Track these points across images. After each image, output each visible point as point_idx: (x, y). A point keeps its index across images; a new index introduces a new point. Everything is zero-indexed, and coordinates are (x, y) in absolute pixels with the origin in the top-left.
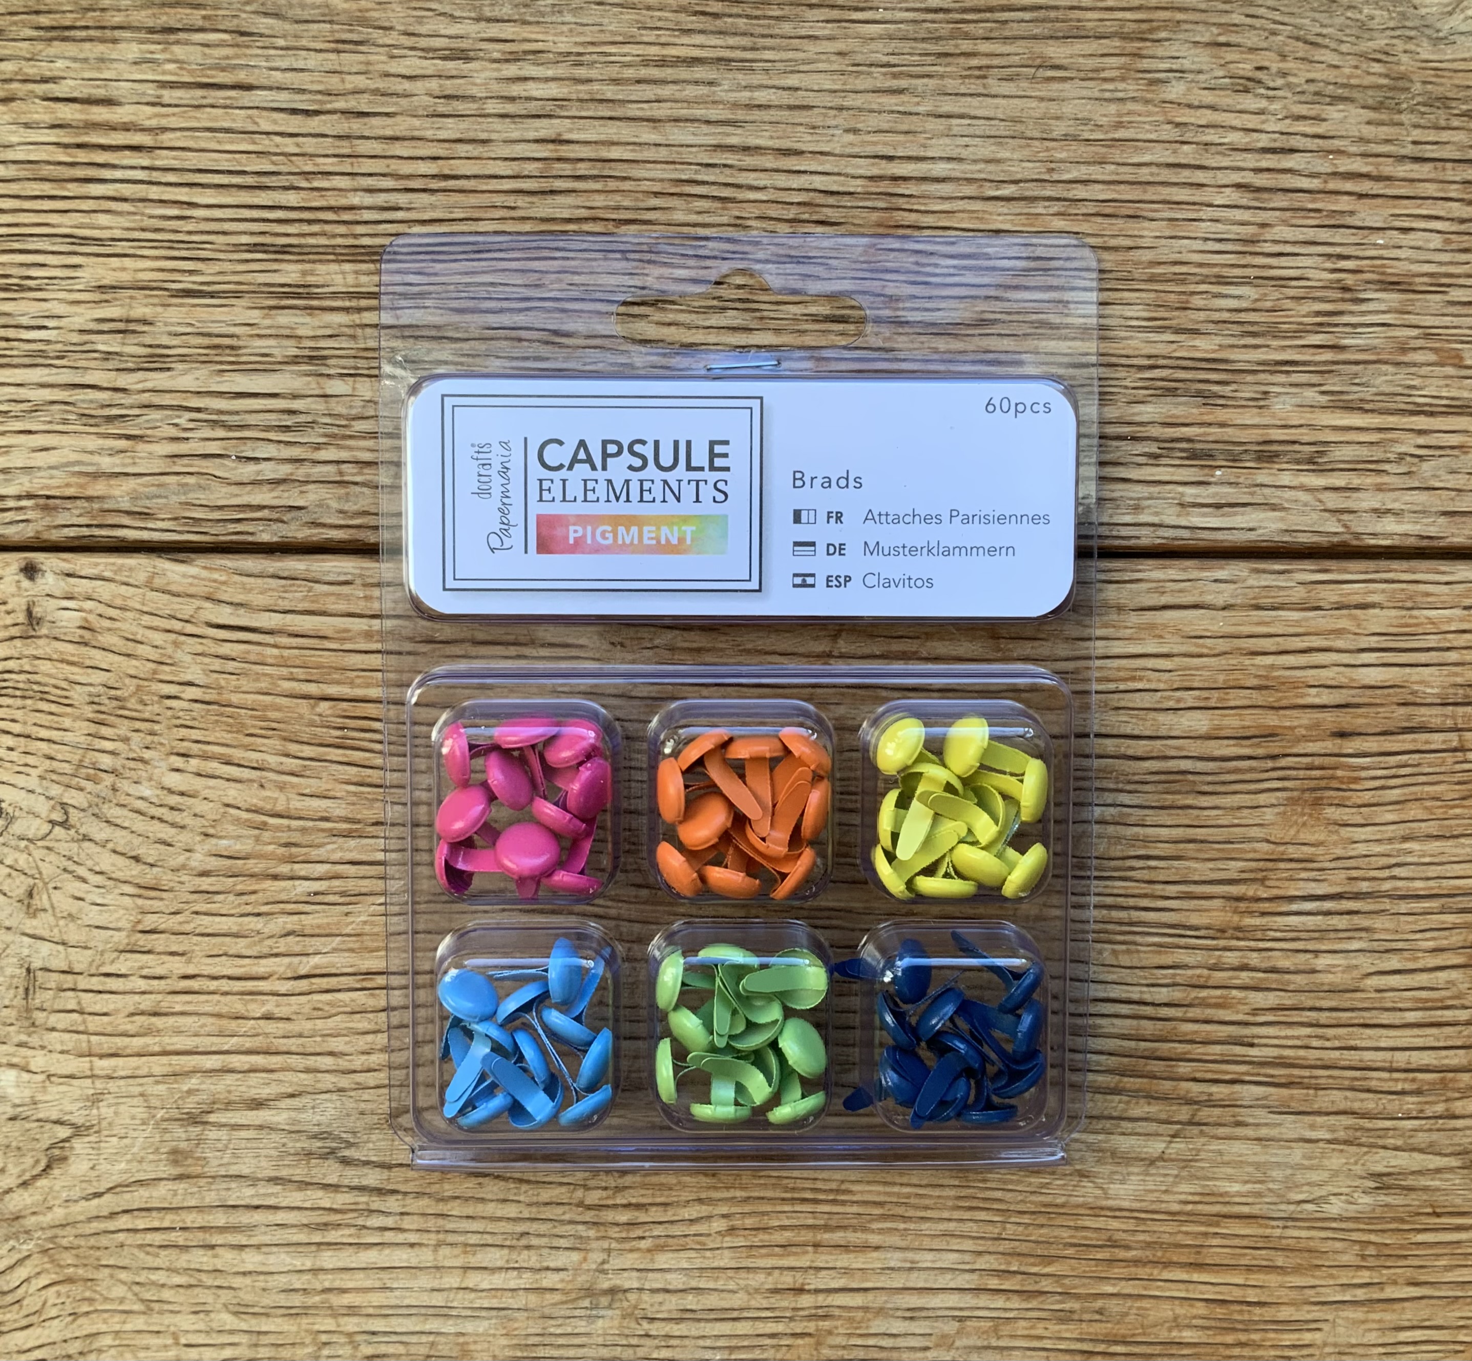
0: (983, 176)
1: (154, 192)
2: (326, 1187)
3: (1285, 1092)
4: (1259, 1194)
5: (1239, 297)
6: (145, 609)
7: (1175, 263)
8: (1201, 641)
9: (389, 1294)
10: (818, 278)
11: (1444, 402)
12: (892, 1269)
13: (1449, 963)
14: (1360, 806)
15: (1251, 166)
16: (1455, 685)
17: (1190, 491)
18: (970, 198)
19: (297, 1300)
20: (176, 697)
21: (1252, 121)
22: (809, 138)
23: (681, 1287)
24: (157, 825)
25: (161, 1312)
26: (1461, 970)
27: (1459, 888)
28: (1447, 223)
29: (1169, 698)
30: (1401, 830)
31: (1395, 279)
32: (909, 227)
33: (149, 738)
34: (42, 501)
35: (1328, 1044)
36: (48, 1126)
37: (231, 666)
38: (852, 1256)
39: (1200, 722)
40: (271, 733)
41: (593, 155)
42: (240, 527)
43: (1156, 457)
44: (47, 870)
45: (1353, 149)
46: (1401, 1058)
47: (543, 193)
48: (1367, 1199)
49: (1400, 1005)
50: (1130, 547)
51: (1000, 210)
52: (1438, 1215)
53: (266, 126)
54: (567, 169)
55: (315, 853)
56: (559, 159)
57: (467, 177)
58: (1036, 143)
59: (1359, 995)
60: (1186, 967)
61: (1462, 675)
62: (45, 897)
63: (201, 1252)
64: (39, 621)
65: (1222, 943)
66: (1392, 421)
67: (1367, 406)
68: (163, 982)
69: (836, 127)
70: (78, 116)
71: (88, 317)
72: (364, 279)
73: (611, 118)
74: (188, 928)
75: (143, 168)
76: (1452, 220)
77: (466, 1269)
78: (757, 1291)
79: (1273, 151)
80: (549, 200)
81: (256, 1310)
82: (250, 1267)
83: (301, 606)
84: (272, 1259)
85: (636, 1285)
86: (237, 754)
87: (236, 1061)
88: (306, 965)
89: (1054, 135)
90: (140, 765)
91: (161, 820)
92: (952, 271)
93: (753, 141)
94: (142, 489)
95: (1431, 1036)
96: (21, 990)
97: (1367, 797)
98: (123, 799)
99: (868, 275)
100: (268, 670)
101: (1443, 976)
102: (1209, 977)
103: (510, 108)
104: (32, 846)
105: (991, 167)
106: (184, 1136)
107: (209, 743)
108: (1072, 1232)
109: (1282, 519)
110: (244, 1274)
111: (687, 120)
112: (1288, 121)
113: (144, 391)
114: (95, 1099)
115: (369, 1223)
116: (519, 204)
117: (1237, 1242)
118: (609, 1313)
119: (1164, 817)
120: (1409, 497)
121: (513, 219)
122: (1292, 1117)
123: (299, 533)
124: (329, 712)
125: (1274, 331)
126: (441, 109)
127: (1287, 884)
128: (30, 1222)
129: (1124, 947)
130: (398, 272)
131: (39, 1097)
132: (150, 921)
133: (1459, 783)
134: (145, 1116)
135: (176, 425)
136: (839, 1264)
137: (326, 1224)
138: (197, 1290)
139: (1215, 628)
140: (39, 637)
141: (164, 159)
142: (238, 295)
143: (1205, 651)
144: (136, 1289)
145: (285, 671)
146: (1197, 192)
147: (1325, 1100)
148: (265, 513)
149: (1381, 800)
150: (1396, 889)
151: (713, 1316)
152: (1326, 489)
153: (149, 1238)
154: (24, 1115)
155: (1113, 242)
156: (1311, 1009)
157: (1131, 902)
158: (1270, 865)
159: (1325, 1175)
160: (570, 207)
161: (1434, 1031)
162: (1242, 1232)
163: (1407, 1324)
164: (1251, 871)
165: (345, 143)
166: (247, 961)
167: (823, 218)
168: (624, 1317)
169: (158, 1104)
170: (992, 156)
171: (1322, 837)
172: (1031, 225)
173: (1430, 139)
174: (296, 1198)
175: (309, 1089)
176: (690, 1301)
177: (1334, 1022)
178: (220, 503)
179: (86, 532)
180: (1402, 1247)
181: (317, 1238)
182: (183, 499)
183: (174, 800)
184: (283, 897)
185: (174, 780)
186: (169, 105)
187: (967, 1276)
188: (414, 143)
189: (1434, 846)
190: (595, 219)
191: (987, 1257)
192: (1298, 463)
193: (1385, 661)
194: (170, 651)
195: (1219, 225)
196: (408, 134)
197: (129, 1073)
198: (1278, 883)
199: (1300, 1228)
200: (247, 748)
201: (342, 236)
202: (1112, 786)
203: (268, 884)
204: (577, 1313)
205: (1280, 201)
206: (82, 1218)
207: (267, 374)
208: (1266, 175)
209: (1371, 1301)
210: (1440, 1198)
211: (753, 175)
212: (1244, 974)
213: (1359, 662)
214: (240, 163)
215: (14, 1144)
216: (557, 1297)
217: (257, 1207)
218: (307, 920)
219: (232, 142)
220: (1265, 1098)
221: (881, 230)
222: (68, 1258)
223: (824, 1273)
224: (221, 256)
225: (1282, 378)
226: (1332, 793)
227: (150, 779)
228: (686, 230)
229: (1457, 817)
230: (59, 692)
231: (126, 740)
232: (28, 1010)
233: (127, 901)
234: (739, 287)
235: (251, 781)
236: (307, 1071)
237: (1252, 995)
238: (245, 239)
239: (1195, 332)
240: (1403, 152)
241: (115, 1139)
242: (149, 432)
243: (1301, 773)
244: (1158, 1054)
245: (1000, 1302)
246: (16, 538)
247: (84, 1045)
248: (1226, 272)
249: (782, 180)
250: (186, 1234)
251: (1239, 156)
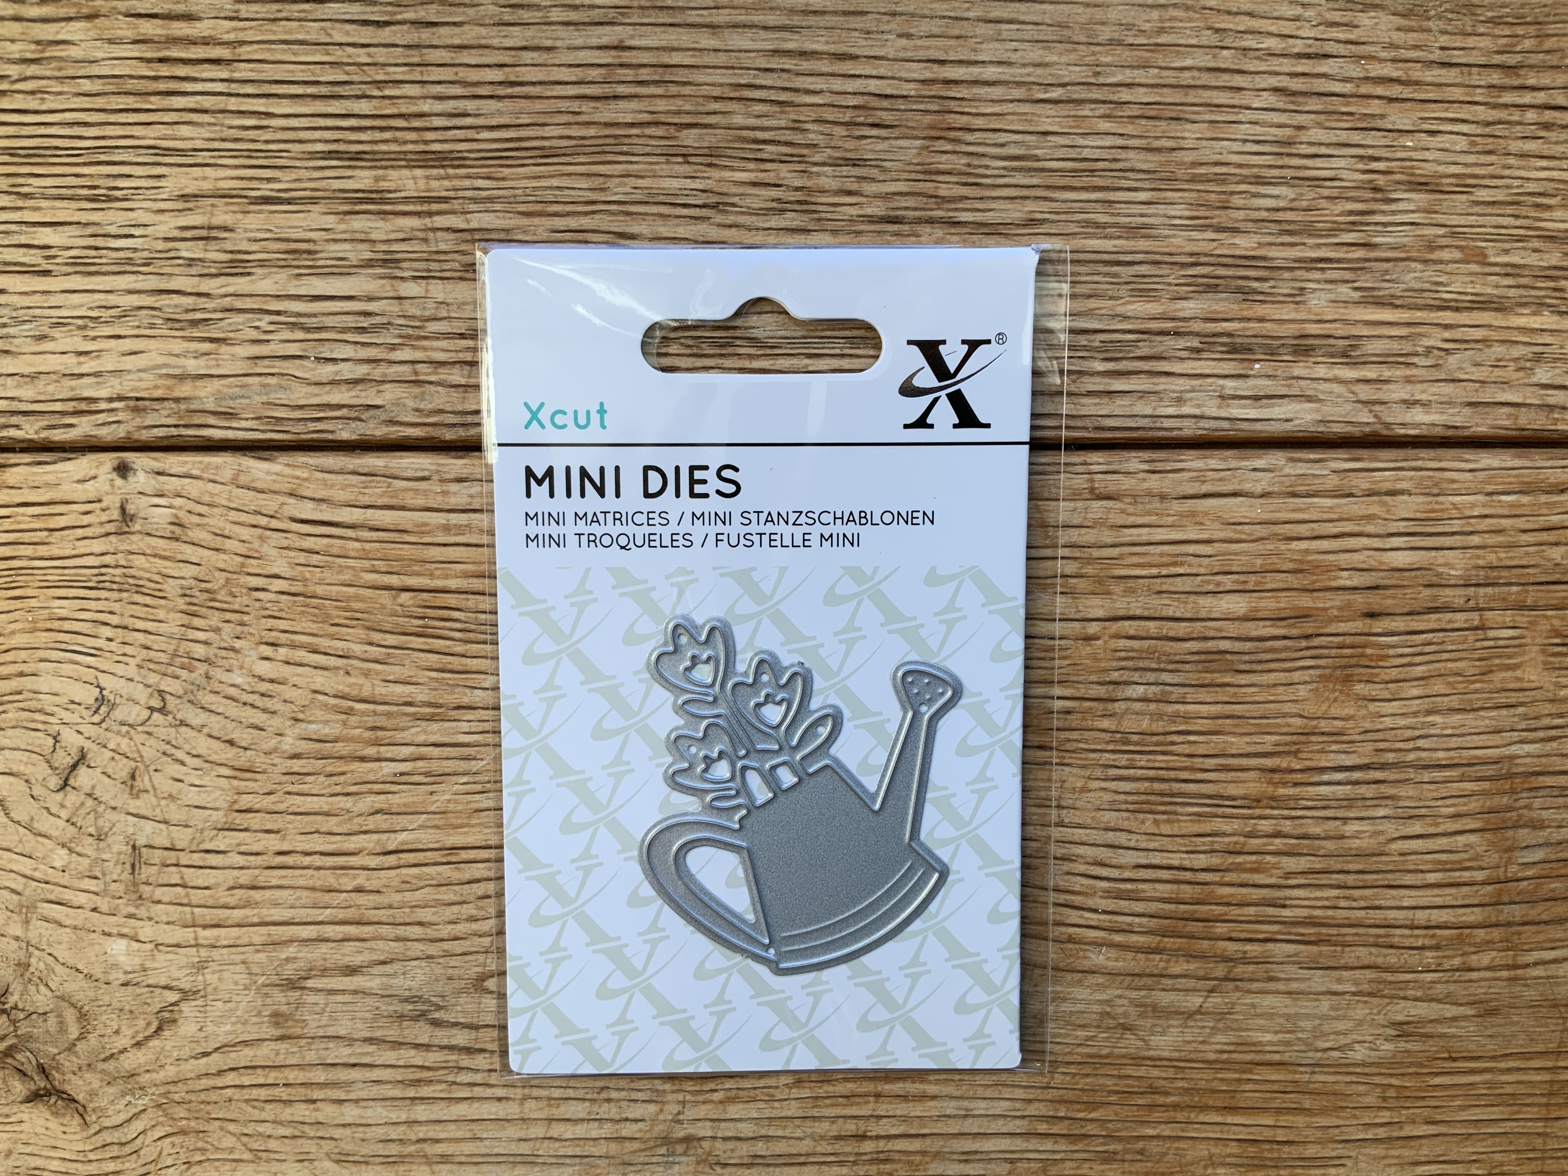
0: (1031, 79)
1: (233, 104)
2: (417, 1046)
3: (1314, 949)
4: (1289, 1043)
5: (1276, 197)
6: (232, 505)
7: (1216, 164)
8: (1239, 527)
9: (479, 1144)
10: (873, 180)
11: (1469, 298)
12: (949, 1116)
13: (1468, 827)
14: (1387, 682)
15: (1287, 70)
16: (1477, 567)
17: (1229, 383)
18: (1019, 101)
19: (394, 1149)
20: (263, 590)
21: (1287, 28)
22: (864, 43)
23: (751, 1135)
24: (250, 711)
25: (268, 1161)
26: (1479, 834)
27: (1478, 758)
28: (1474, 126)
29: (1208, 582)
30: (1426, 704)
31: (1423, 180)
32: (960, 129)
33: (239, 628)
34: (132, 403)
35: (1354, 904)
36: (158, 991)
37: (315, 559)
38: (910, 1104)
39: (1237, 605)
40: (355, 622)
41: (654, 61)
42: (320, 426)
43: (1198, 351)
44: (148, 753)
45: (1384, 55)
46: (1421, 916)
47: (606, 98)
48: (1388, 1046)
49: (1421, 867)
50: (1173, 439)
51: (1049, 113)
52: (1454, 1060)
53: (339, 38)
54: (629, 74)
55: (399, 736)
56: (621, 65)
57: (533, 84)
58: (1082, 47)
59: (1384, 858)
60: (1224, 834)
61: (1484, 558)
62: (146, 778)
63: (303, 1106)
64: (132, 517)
65: (1258, 812)
66: (1419, 315)
67: (1398, 302)
68: (259, 858)
69: (890, 32)
70: (159, 31)
71: (172, 225)
72: (434, 184)
73: (671, 25)
74: (281, 807)
75: (222, 80)
76: (1477, 123)
77: (550, 1120)
78: (822, 1138)
79: (1308, 56)
80: (613, 105)
81: (356, 1158)
82: (349, 1120)
83: (380, 502)
84: (369, 1112)
85: (709, 1134)
86: (324, 643)
87: (330, 931)
88: (394, 841)
89: (1100, 39)
90: (231, 654)
91: (253, 706)
92: (1002, 172)
93: (810, 46)
94: (226, 390)
95: (1449, 896)
96: (128, 866)
97: (1394, 673)
98: (217, 687)
99: (921, 177)
100: (351, 562)
101: (1461, 839)
102: (1244, 844)
103: (573, 16)
104: (132, 732)
105: (1039, 71)
106: (284, 1000)
107: (296, 633)
108: (1115, 1081)
109: (1318, 411)
110: (344, 1125)
111: (745, 26)
112: (1321, 28)
113: (226, 296)
114: (201, 967)
115: (458, 1080)
116: (583, 109)
117: (1268, 1087)
118: (684, 1159)
119: (1203, 695)
120: (1436, 388)
121: (577, 123)
122: (1321, 972)
123: (380, 432)
124: (410, 603)
125: (1309, 230)
126: (507, 18)
127: (1318, 756)
128: (144, 1079)
129: (1165, 817)
130: (468, 177)
131: (149, 964)
132: (246, 801)
133: (1480, 659)
134: (247, 982)
135: (257, 328)
136: (898, 1113)
137: (419, 1081)
138: (300, 1141)
139: (1254, 515)
140: (133, 533)
141: (243, 71)
142: (314, 201)
143: (1244, 537)
144: (245, 1139)
145: (367, 564)
146: (1237, 95)
147: (1351, 956)
148: (344, 412)
149: (1408, 676)
150: (1419, 759)
151: (781, 1161)
152: (1359, 381)
153: (255, 1093)
154: (135, 981)
155: (1157, 144)
156: (1339, 872)
157: (1172, 774)
158: (1303, 738)
159: (1351, 1024)
160: (633, 112)
161: (1453, 891)
162: (1274, 1078)
163: (1423, 1159)
164: (1286, 744)
165: (414, 52)
166: (338, 838)
167: (877, 121)
168: (698, 1163)
169: (258, 971)
170: (1039, 60)
171: (1352, 712)
172: (1078, 127)
173: (1458, 45)
174: (390, 1057)
175: (401, 957)
176: (760, 1148)
177: (1360, 884)
178: (301, 402)
179: (174, 431)
180: (1420, 1089)
181: (411, 1093)
182: (265, 399)
183: (264, 687)
184: (371, 777)
185: (264, 668)
186: (247, 19)
187: (1018, 1122)
188: (481, 51)
189: (1457, 718)
190: (657, 124)
191: (1036, 1105)
192: (1332, 356)
193: (1412, 545)
194: (256, 545)
195: (1257, 127)
196: (475, 42)
197: (231, 942)
198: (1310, 756)
199: (1326, 1073)
200: (333, 637)
201: (412, 142)
202: (1154, 666)
203: (356, 766)
204: (654, 1160)
205: (1315, 104)
206: (192, 1075)
207: (342, 278)
208: (1302, 80)
209: (1390, 1139)
210: (1455, 1044)
211: (810, 79)
212: (1277, 841)
213: (1388, 546)
214: (314, 75)
215: (127, 1008)
216: (636, 1145)
217: (354, 1065)
218: (395, 799)
219: (306, 54)
220: (1296, 955)
221: (933, 133)
222: (180, 1112)
223: (884, 1121)
224: (298, 164)
225: (1317, 275)
226: (1362, 670)
227: (241, 668)
228: (745, 133)
229: (1476, 691)
230: (153, 585)
231: (217, 630)
232: (135, 884)
233: (223, 782)
234: (797, 189)
235: (337, 668)
236: (397, 939)
237: (1285, 860)
238: (320, 147)
239: (1235, 231)
240: (1432, 57)
241: (219, 1004)
242: (231, 335)
243: (1334, 652)
244: (1197, 916)
245: (1048, 1145)
246: (109, 438)
247: (189, 916)
248: (1265, 172)
249: (838, 84)
250: (289, 1090)
251: (1275, 61)
